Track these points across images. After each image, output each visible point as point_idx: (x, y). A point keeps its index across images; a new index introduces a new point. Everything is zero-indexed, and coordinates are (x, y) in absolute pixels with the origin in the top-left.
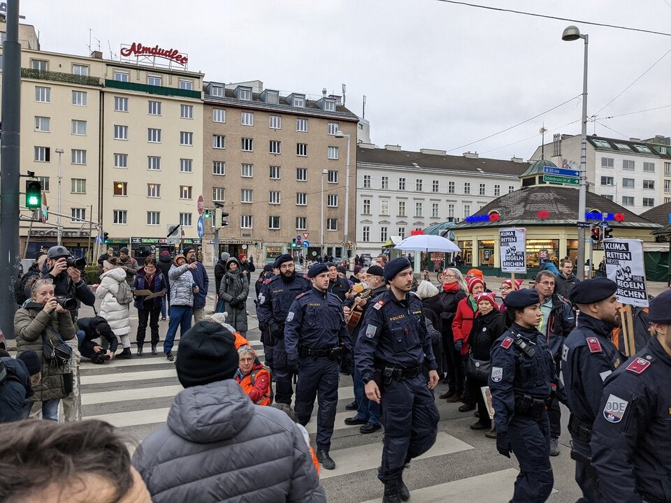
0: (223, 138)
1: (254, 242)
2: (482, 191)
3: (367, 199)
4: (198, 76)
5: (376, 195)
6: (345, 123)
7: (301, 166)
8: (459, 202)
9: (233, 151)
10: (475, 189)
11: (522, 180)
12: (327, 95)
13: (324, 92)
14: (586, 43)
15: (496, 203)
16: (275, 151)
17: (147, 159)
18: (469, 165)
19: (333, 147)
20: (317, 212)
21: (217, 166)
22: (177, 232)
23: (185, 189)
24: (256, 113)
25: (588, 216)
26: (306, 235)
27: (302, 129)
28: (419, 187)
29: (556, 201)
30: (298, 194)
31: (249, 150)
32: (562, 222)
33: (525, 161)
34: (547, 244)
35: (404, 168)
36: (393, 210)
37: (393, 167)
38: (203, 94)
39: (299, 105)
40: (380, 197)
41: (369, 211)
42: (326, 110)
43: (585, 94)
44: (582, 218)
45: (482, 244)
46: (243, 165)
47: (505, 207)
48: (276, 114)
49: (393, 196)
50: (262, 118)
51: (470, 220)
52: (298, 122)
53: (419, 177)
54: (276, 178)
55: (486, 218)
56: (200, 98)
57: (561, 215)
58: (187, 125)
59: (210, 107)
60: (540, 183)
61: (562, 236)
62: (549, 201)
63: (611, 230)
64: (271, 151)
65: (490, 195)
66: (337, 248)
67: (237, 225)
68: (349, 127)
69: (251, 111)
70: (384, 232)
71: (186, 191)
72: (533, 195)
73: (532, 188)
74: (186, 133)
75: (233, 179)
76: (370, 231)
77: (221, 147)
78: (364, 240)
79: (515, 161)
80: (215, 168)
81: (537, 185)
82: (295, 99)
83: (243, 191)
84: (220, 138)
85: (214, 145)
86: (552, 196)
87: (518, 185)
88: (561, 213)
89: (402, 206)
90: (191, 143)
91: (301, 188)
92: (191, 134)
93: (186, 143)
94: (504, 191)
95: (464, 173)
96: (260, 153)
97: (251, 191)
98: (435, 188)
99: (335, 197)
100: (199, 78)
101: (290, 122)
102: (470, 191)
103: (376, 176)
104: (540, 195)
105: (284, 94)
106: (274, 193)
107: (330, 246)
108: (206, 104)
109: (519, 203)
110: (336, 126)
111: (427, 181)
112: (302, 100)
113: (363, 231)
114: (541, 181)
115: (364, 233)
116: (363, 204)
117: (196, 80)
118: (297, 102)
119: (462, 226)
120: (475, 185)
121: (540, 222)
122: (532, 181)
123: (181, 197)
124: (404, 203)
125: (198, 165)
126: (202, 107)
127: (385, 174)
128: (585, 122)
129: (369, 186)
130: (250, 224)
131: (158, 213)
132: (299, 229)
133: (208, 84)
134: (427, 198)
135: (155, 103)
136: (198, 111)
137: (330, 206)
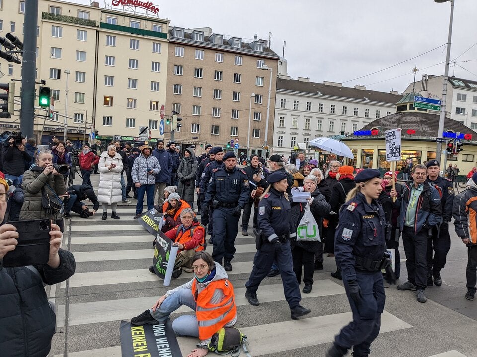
0: (182, 67)
1: (200, 143)
2: (367, 114)
3: (282, 116)
4: (166, 22)
5: (289, 113)
6: (269, 60)
7: (236, 90)
8: (350, 121)
9: (188, 78)
10: (362, 113)
11: (397, 107)
12: (257, 40)
13: (256, 37)
14: (452, 5)
15: (377, 122)
16: (218, 79)
17: (128, 81)
18: (358, 94)
19: (260, 77)
20: (246, 124)
21: (177, 88)
22: (146, 132)
23: (154, 103)
24: (206, 50)
25: (445, 135)
26: (237, 140)
27: (238, 63)
28: (321, 109)
29: (422, 123)
30: (233, 111)
31: (199, 77)
32: (425, 138)
33: (400, 93)
34: (413, 154)
35: (310, 95)
36: (301, 125)
37: (303, 94)
38: (169, 35)
39: (237, 46)
40: (292, 115)
41: (283, 125)
42: (256, 50)
43: (449, 43)
44: (440, 136)
45: (364, 152)
46: (195, 87)
47: (383, 125)
48: (219, 52)
49: (302, 114)
50: (210, 54)
51: (357, 134)
52: (236, 58)
53: (322, 102)
54: (218, 98)
55: (368, 133)
56: (166, 38)
57: (424, 133)
58: (156, 58)
59: (173, 45)
60: (410, 109)
61: (424, 149)
62: (416, 123)
63: (462, 145)
64: (215, 78)
65: (373, 117)
66: (258, 151)
67: (189, 131)
68: (273, 63)
69: (203, 49)
70: (293, 140)
71: (154, 105)
72: (404, 118)
73: (404, 113)
74: (156, 63)
75: (187, 98)
76: (283, 139)
77: (180, 74)
78: (279, 145)
79: (393, 93)
80: (175, 89)
81: (408, 110)
82: (234, 42)
83: (194, 106)
84: (179, 68)
85: (175, 72)
86: (419, 119)
87: (394, 111)
88: (425, 132)
89: (307, 122)
90: (159, 71)
91: (236, 106)
92: (159, 64)
93: (156, 70)
94: (383, 114)
95: (354, 100)
96: (208, 79)
97: (200, 107)
98: (333, 110)
99: (260, 114)
100: (166, 24)
101: (230, 58)
102: (358, 113)
103: (290, 100)
104: (409, 117)
105: (226, 38)
106: (216, 109)
107: (254, 149)
108: (170, 42)
109: (393, 123)
110: (263, 62)
111: (327, 105)
112: (239, 42)
113: (278, 139)
114: (412, 107)
115: (279, 141)
116: (279, 120)
117: (164, 25)
118: (235, 43)
119: (350, 138)
120: (362, 109)
121: (409, 138)
122: (405, 107)
123: (151, 108)
124: (309, 120)
125: (163, 87)
126: (168, 44)
127: (297, 98)
128: (448, 64)
129: (284, 106)
130: (198, 130)
131: (134, 120)
132: (232, 135)
133: (172, 28)
134: (326, 117)
135: (134, 40)
136: (165, 47)
137: (256, 120)
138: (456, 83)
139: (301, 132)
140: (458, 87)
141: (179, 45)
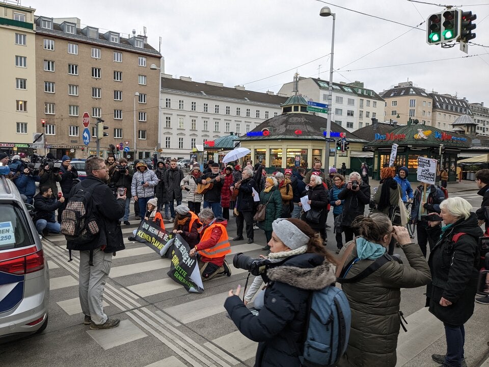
0: (53, 63)
1: (80, 147)
3: (168, 116)
4: (30, 11)
5: (175, 113)
6: (152, 58)
7: (117, 88)
9: (61, 75)
10: (253, 114)
11: (283, 109)
12: (136, 35)
13: (134, 32)
14: (334, 19)
15: (266, 123)
16: (96, 76)
18: (238, 94)
19: (142, 76)
20: (131, 125)
21: (48, 85)
22: (41, 139)
23: (20, 103)
24: (80, 44)
26: (127, 143)
27: (118, 60)
28: (206, 109)
29: (306, 123)
30: (115, 111)
31: (75, 74)
32: (310, 137)
33: (275, 94)
34: (299, 152)
35: (195, 95)
36: (187, 125)
37: (187, 93)
38: (35, 26)
39: (115, 41)
40: (178, 115)
41: (169, 125)
42: (136, 46)
43: (332, 54)
44: (328, 136)
45: (257, 152)
46: (70, 85)
47: (272, 126)
48: (96, 47)
49: (188, 115)
50: (85, 48)
51: (250, 134)
52: (115, 54)
53: (206, 102)
54: (97, 97)
55: (261, 134)
56: (32, 29)
57: (309, 133)
58: (21, 51)
59: (41, 37)
60: (294, 111)
61: (309, 146)
62: (300, 123)
63: (348, 144)
64: (93, 76)
65: (262, 118)
66: (146, 153)
67: (66, 134)
68: (156, 60)
69: (76, 43)
70: (181, 141)
71: (21, 105)
72: (291, 119)
73: (290, 114)
74: (21, 57)
75: (61, 95)
77: (51, 70)
78: (166, 147)
79: (269, 93)
80: (46, 86)
81: (293, 112)
82: (112, 36)
83: (70, 106)
84: (50, 63)
85: (45, 68)
86: (303, 120)
87: (280, 112)
88: (309, 132)
89: (194, 123)
90: (25, 65)
91: (118, 106)
92: (25, 58)
93: (21, 65)
94: (271, 116)
96: (84, 76)
97: (77, 107)
98: (217, 111)
99: (144, 114)
100: (31, 12)
101: (108, 54)
102: (240, 113)
103: (175, 99)
104: (295, 119)
105: (103, 31)
106: (96, 109)
107: (141, 151)
108: (37, 34)
109: (282, 124)
110: (144, 59)
111: (212, 105)
112: (117, 37)
113: (165, 140)
114: (296, 109)
115: (167, 142)
116: (166, 120)
117: (28, 14)
118: (113, 38)
119: (244, 139)
121: (296, 137)
122: (289, 109)
123: (18, 109)
124: (195, 120)
125: (31, 84)
126: (33, 37)
127: (181, 98)
128: (332, 73)
129: (170, 106)
130: (77, 133)
132: (116, 137)
133: (38, 18)
134: (212, 117)
136: (31, 39)
138: (322, 84)
139: (188, 132)
140: (324, 88)
141: (47, 37)
